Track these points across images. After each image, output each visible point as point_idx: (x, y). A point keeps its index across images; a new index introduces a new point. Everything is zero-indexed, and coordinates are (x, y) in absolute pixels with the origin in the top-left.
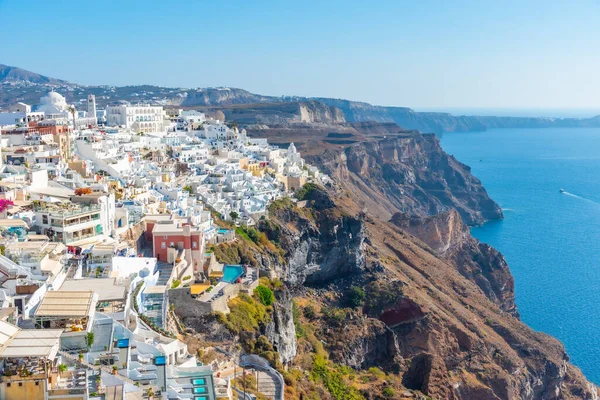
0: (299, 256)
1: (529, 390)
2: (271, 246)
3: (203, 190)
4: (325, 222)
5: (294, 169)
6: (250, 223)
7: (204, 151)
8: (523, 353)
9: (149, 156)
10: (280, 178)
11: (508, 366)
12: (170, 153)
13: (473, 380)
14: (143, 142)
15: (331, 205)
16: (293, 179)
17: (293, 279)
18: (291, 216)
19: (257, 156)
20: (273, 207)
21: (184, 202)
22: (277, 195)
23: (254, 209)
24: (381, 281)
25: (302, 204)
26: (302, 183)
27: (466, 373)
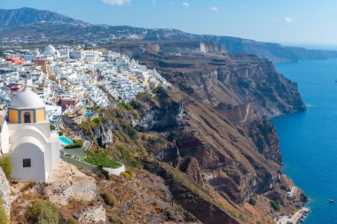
0: (149, 116)
1: (255, 183)
2: (136, 111)
3: (108, 87)
4: (163, 104)
5: (153, 80)
6: (126, 102)
7: (114, 70)
8: (257, 168)
9: (88, 72)
10: (145, 83)
11: (245, 172)
12: (98, 71)
13: (224, 175)
14: (86, 66)
15: (167, 96)
16: (151, 84)
17: (145, 126)
18: (147, 100)
19: (137, 73)
20: (139, 96)
21: (96, 91)
22: (142, 91)
23: (129, 96)
24: (187, 129)
25: (154, 95)
26: (156, 86)
27: (221, 172)
